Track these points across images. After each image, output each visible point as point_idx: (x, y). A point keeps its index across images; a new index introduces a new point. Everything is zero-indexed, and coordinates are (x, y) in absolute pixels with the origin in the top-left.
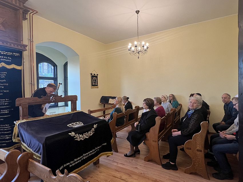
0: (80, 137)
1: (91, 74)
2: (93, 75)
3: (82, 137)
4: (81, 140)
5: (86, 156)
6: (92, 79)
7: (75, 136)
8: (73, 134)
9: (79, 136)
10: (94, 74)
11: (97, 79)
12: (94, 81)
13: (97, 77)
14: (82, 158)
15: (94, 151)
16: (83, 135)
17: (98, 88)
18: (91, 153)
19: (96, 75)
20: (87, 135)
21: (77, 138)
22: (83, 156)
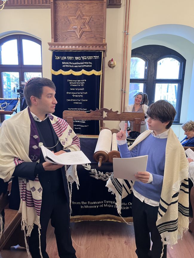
0: (99, 175)
3: (103, 176)
5: (108, 204)
7: (90, 171)
8: (87, 167)
9: (98, 173)
14: (101, 204)
16: (104, 173)
21: (94, 175)
22: (104, 203)
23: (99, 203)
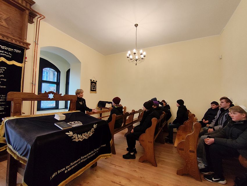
0: (78, 138)
1: (91, 80)
2: (92, 81)
3: (81, 137)
4: (79, 141)
5: (84, 159)
6: (91, 84)
7: (72, 137)
8: (70, 134)
9: (78, 136)
10: (94, 81)
11: (96, 85)
12: (93, 86)
13: (96, 83)
14: (79, 161)
15: (93, 153)
16: (81, 135)
17: (96, 93)
18: (89, 156)
19: (95, 81)
20: (86, 136)
21: (75, 139)
22: (81, 160)
23: (78, 161)
